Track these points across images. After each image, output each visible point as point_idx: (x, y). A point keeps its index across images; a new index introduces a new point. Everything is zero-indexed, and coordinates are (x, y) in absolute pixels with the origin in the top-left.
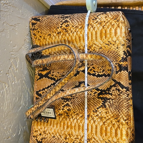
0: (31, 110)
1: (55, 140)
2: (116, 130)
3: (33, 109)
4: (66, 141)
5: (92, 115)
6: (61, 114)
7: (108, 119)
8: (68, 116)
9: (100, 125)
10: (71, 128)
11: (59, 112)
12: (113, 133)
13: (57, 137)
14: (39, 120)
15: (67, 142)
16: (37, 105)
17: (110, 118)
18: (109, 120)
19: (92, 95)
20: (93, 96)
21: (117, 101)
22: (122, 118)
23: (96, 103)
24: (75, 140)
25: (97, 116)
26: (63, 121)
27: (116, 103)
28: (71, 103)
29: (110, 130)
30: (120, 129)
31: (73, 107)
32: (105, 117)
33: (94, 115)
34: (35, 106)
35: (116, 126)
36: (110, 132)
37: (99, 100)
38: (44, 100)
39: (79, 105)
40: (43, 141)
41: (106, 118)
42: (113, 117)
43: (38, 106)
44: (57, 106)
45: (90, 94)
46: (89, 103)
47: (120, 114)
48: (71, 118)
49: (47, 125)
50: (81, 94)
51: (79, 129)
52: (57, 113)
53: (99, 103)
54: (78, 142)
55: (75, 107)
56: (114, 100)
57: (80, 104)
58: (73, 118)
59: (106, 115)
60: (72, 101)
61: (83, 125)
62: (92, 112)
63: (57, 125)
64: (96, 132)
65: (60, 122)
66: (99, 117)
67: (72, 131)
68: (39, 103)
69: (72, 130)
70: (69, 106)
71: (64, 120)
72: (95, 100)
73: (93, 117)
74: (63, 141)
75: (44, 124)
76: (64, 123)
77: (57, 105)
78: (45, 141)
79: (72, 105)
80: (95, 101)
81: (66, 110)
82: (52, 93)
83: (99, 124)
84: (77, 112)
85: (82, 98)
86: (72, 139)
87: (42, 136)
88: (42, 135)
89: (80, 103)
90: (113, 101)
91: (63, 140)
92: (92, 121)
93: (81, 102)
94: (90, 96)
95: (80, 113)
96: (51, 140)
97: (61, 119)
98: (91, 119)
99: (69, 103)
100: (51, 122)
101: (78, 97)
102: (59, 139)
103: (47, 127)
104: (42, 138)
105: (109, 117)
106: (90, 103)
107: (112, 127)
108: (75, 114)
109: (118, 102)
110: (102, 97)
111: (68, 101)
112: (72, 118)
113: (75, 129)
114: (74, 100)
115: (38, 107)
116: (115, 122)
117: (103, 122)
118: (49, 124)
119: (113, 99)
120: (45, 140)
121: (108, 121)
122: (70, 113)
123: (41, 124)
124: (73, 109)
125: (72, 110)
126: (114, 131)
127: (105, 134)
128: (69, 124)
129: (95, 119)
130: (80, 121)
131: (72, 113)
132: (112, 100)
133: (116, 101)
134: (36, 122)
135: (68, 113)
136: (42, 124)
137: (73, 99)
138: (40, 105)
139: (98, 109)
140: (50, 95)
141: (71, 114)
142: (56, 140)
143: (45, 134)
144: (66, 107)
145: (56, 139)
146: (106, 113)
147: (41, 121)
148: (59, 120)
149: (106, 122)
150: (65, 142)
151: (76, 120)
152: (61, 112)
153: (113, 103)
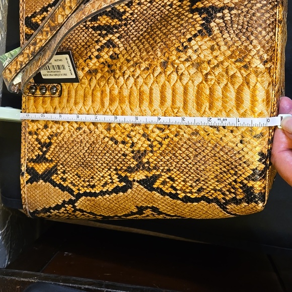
0: (17, 63)
1: (83, 136)
2: (239, 92)
3: (21, 59)
4: (109, 134)
5: (175, 60)
6: (93, 71)
7: (218, 66)
8: (113, 71)
9: (196, 83)
10: (121, 101)
11: (88, 65)
12: (231, 100)
13: (86, 127)
14: (38, 92)
15: (111, 136)
16: (32, 48)
17: (222, 63)
18: (220, 67)
19: (174, 7)
20: (178, 8)
21: (244, 10)
22: (256, 57)
23: (185, 28)
24: (132, 131)
25: (187, 60)
26: (100, 86)
27: (242, 18)
28: (118, 38)
29: (223, 92)
30: (249, 87)
31: (125, 46)
32: (210, 61)
33: (180, 59)
34: (27, 51)
35: (239, 80)
36: (223, 98)
37: (194, 17)
38: (48, 29)
39: (141, 40)
40: (53, 141)
41: (212, 62)
42: (231, 57)
43: (35, 49)
44: (82, 49)
45: (169, 5)
46: (166, 28)
47: (251, 47)
48: (121, 77)
49: (60, 103)
50: (146, 10)
51: (141, 101)
52: (83, 69)
53: (194, 25)
54: (139, 133)
55: (130, 46)
56: (236, 8)
57: (142, 37)
58: (126, 76)
59: (212, 53)
60: (123, 32)
61: (151, 89)
62: (175, 52)
63: (84, 100)
64: (185, 103)
65: (93, 90)
66: (193, 64)
67: (124, 108)
68: (36, 42)
69: (124, 106)
70: (114, 46)
71: (102, 84)
72: (182, 20)
73: (176, 66)
74: (102, 136)
75: (51, 100)
76: (102, 92)
77: (83, 46)
78: (57, 141)
79: (122, 43)
80: (183, 22)
81: (106, 57)
82: (69, 5)
83: (193, 82)
84: (135, 59)
85: (149, 18)
86: (125, 129)
87: (50, 130)
88: (49, 127)
89: (142, 35)
90: (233, 12)
91: (102, 132)
92: (174, 77)
93: (145, 32)
94: (168, 10)
95: (142, 58)
96: (71, 136)
97: (94, 82)
98: (172, 72)
99: (114, 38)
100: (68, 94)
101: (138, 18)
102: (93, 132)
103: (60, 107)
104: (51, 135)
105: (221, 58)
106: (169, 30)
107: (227, 83)
108: (129, 65)
109: (248, 12)
110: (201, 6)
111: (111, 34)
112: (124, 76)
113: (130, 102)
114: (126, 29)
115: (34, 52)
116: (236, 70)
117: (204, 74)
118: (65, 100)
119: (233, 6)
120: (57, 139)
121: (218, 71)
122: (116, 65)
123: (44, 102)
124: (125, 51)
125: (123, 56)
126: (232, 94)
127: (208, 104)
128: (116, 92)
129: (181, 69)
130: (142, 80)
131: (122, 63)
132: (230, 9)
133: (240, 12)
134: (32, 98)
135: (112, 65)
136: (48, 100)
137: (123, 27)
138: (38, 45)
139: (190, 41)
140: (63, 13)
141: (118, 65)
142: (86, 134)
143: (56, 125)
144: (106, 50)
145: (84, 132)
146: (212, 49)
147: (44, 94)
148: (90, 86)
149: (211, 74)
150: (107, 137)
151: (132, 80)
152: (94, 64)
153: (233, 19)
